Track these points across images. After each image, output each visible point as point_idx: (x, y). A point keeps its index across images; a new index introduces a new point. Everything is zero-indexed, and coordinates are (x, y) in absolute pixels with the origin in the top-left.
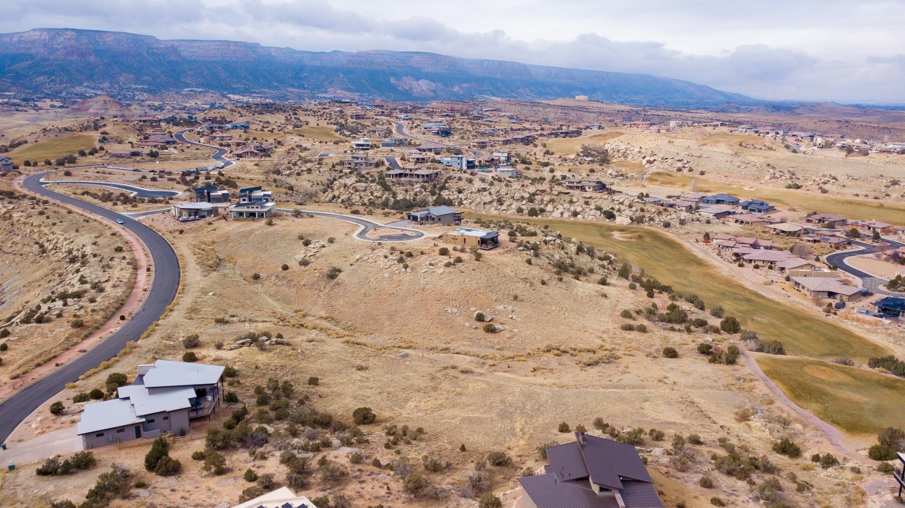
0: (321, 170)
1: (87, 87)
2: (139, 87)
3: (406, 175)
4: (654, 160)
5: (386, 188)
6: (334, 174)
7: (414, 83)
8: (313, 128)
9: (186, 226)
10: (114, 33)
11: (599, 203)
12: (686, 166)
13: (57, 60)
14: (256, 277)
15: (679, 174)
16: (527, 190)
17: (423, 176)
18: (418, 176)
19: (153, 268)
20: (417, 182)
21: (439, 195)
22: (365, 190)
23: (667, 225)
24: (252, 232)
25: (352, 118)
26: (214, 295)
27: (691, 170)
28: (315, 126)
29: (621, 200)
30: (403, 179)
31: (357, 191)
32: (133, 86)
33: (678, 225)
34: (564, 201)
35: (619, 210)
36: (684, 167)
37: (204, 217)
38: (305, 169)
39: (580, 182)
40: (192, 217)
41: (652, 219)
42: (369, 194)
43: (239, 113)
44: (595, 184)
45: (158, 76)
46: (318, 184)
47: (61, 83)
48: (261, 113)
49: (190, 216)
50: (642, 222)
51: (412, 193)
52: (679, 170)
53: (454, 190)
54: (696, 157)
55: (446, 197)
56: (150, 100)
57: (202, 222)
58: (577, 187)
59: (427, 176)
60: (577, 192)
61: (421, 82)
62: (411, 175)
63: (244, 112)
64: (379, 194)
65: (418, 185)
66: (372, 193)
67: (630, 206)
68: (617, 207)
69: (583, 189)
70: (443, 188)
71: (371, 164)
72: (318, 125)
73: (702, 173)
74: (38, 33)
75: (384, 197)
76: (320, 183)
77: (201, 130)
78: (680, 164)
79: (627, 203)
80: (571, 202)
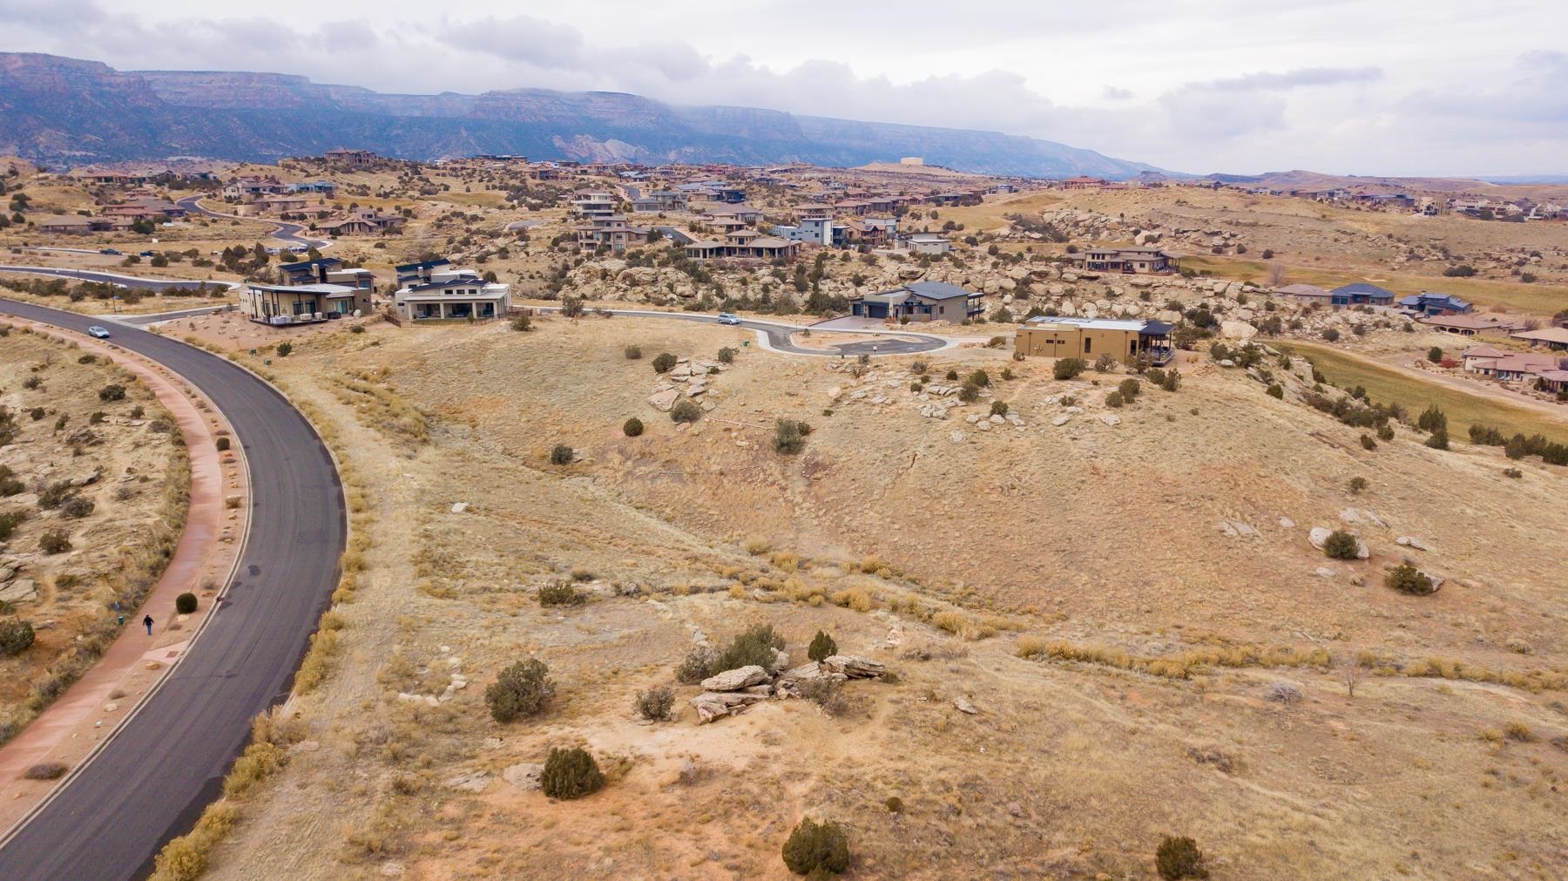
0: (529, 250)
2: (78, 154)
3: (731, 251)
4: (1160, 236)
5: (699, 278)
6: (561, 259)
7: (598, 147)
8: (459, 195)
9: (293, 337)
10: (24, 55)
11: (1172, 295)
12: (1231, 242)
14: (562, 457)
15: (1220, 258)
16: (1008, 273)
17: (772, 251)
18: (759, 252)
19: (235, 440)
20: (761, 265)
21: (816, 288)
22: (654, 282)
23: (1331, 336)
24: (483, 347)
25: (534, 178)
26: (468, 510)
27: (1241, 250)
28: (463, 191)
29: (1218, 288)
30: (728, 260)
31: (635, 283)
33: (1355, 337)
34: (1094, 293)
35: (1219, 309)
36: (1226, 245)
37: (334, 316)
38: (493, 249)
39: (1117, 254)
40: (306, 316)
41: (1296, 326)
42: (665, 290)
43: (302, 170)
44: (1152, 257)
45: (114, 135)
46: (532, 277)
48: (347, 171)
49: (298, 311)
50: (1279, 332)
51: (758, 287)
52: (1218, 250)
53: (845, 279)
54: (1246, 225)
55: (832, 295)
57: (333, 327)
58: (1115, 266)
59: (780, 250)
60: (1115, 276)
61: (610, 144)
62: (743, 250)
63: (312, 169)
64: (688, 289)
65: (764, 271)
66: (671, 287)
67: (1242, 300)
68: (1212, 303)
69: (1128, 268)
70: (818, 275)
71: (638, 236)
72: (468, 190)
73: (1268, 255)
75: (699, 296)
76: (536, 276)
77: (233, 194)
78: (1217, 241)
79: (1233, 291)
80: (1111, 295)
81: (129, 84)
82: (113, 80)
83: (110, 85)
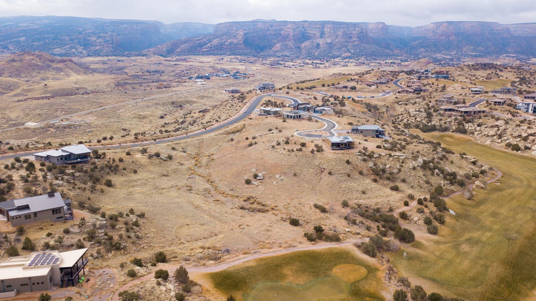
0: (421, 103)
1: (443, 54)
2: (473, 54)
3: (453, 110)
8: (501, 80)
10: (471, 22)
13: (433, 39)
14: (232, 140)
18: (459, 112)
21: (463, 125)
26: (200, 141)
31: (410, 116)
32: (470, 53)
37: (270, 114)
38: (413, 102)
42: (414, 119)
45: (489, 47)
47: (431, 51)
48: (477, 69)
49: (264, 113)
56: (469, 61)
57: (265, 116)
62: (457, 111)
64: (419, 120)
72: (507, 78)
74: (433, 25)
75: (421, 122)
81: (502, 30)
82: (498, 28)
83: (497, 30)
